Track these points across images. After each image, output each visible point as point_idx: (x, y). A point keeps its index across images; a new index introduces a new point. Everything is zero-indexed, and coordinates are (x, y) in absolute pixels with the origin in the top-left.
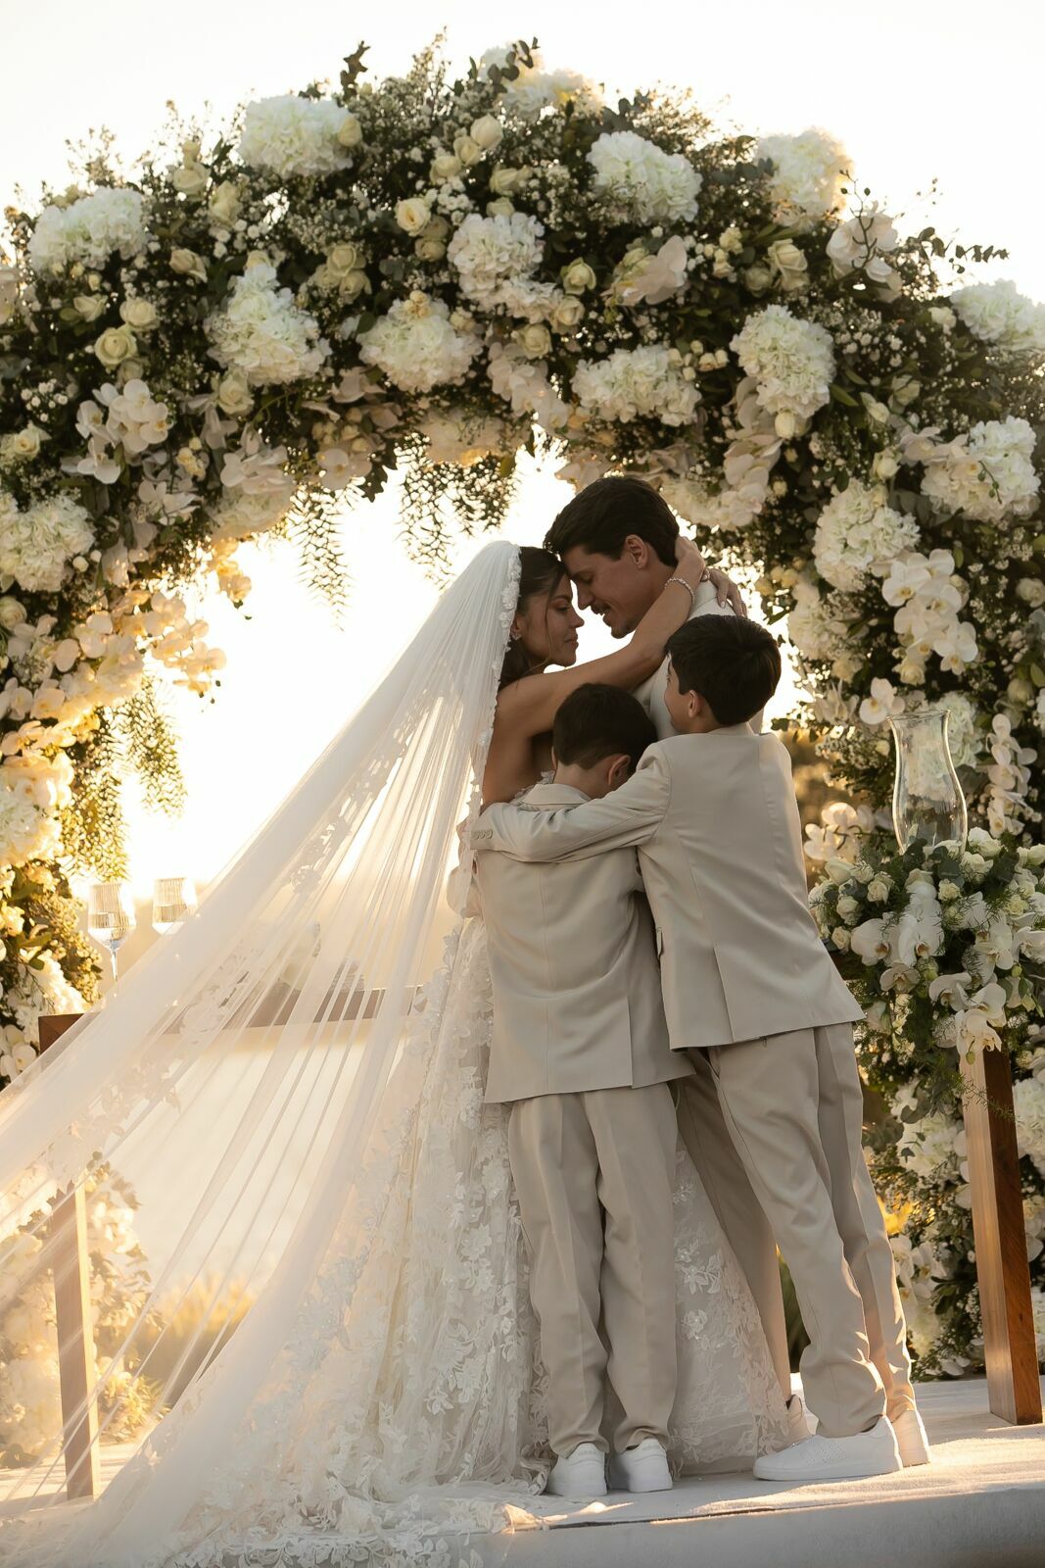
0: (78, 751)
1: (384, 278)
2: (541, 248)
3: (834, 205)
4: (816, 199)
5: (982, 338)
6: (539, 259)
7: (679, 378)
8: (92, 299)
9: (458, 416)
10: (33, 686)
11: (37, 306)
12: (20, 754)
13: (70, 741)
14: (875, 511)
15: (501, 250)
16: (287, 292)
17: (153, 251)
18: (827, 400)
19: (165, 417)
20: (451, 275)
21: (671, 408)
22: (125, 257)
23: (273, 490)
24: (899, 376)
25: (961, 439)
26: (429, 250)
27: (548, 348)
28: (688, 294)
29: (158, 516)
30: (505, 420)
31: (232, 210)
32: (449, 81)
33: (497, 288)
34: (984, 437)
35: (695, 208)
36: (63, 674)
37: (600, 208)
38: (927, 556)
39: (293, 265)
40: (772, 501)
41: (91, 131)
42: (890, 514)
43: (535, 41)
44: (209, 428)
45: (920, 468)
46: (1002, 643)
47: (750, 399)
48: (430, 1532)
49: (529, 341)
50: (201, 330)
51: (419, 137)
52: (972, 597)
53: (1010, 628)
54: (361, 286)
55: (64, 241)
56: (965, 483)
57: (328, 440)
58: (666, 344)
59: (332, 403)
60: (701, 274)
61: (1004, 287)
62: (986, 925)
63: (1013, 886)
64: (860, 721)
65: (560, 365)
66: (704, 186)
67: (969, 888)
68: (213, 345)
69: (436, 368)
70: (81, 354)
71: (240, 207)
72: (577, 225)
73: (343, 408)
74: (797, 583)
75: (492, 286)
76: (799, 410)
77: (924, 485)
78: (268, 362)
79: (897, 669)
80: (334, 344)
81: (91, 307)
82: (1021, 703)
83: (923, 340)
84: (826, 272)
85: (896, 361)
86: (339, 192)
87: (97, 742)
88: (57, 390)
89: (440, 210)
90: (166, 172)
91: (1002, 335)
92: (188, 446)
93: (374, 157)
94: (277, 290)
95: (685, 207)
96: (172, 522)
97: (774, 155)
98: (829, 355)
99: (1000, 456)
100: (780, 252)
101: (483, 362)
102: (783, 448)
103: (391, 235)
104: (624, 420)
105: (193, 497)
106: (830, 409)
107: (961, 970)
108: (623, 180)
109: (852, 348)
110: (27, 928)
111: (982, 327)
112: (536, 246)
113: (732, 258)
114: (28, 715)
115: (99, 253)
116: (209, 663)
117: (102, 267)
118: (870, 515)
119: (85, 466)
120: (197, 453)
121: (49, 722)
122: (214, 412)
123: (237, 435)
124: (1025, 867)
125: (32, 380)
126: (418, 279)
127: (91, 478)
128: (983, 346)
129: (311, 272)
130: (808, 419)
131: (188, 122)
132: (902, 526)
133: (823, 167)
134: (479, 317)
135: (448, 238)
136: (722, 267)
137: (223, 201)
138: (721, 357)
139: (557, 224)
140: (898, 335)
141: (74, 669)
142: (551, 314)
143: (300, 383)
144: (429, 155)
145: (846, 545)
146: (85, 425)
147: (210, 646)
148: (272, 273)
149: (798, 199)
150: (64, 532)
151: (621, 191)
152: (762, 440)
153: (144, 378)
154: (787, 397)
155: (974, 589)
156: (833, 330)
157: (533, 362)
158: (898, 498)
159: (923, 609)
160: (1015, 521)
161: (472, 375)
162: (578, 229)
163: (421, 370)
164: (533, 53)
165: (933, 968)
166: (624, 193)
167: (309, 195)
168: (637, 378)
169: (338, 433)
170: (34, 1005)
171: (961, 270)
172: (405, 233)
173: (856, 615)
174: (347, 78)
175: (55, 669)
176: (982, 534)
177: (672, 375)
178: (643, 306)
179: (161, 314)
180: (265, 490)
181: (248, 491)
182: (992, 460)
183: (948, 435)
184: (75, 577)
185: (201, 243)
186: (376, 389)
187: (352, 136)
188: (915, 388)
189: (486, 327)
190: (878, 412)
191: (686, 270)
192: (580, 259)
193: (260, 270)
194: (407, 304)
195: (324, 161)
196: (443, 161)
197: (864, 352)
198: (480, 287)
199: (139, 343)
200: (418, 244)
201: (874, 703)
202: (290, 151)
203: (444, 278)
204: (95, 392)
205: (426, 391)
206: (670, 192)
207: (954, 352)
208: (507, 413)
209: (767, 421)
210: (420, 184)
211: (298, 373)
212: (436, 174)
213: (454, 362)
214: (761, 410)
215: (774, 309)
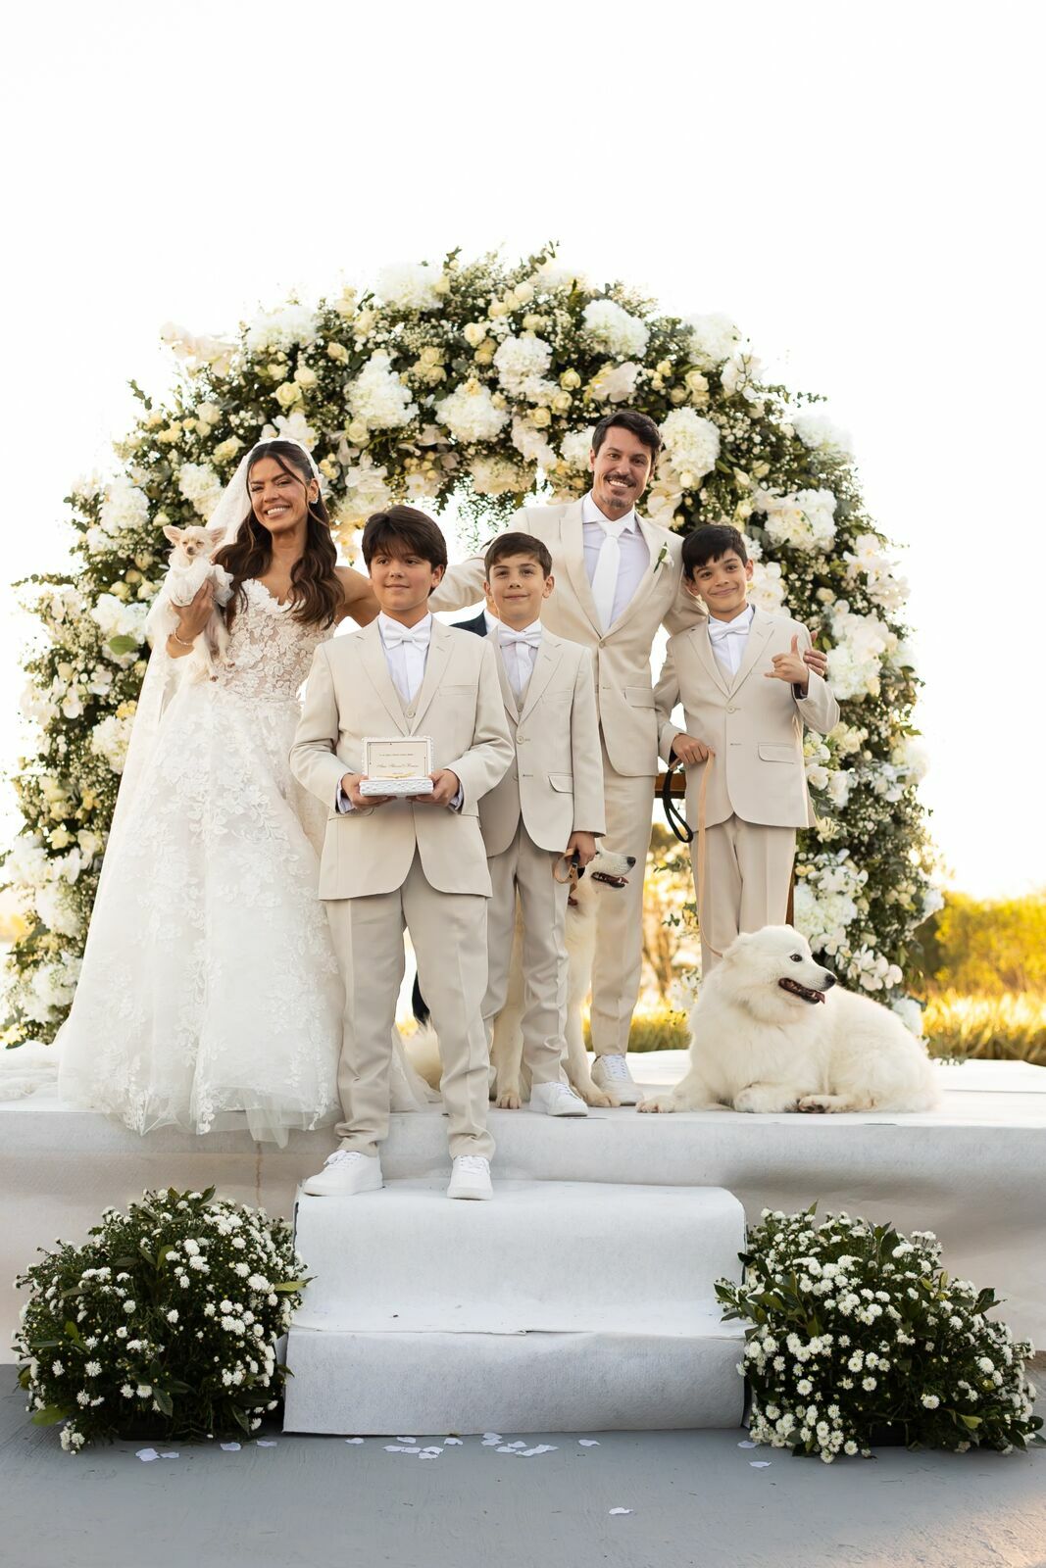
1: (453, 370)
2: (549, 360)
3: (727, 356)
4: (716, 351)
5: (809, 445)
6: (548, 366)
8: (279, 367)
9: (492, 461)
11: (247, 371)
15: (525, 358)
16: (395, 373)
17: (318, 343)
18: (713, 468)
19: (313, 437)
20: (494, 373)
22: (302, 347)
23: (376, 491)
24: (757, 460)
25: (792, 498)
26: (482, 357)
27: (548, 423)
28: (635, 399)
30: (519, 467)
31: (369, 325)
32: (507, 267)
33: (521, 383)
34: (806, 500)
35: (644, 350)
37: (587, 341)
38: (766, 565)
39: (402, 360)
44: (341, 450)
45: (765, 516)
47: (667, 463)
49: (537, 416)
50: (342, 392)
51: (484, 295)
52: (790, 593)
53: (811, 613)
54: (440, 376)
55: (268, 333)
56: (792, 524)
57: (413, 469)
60: (644, 387)
61: (824, 420)
65: (554, 437)
66: (651, 339)
68: (348, 401)
69: (480, 426)
70: (268, 398)
71: (374, 325)
72: (573, 349)
73: (425, 449)
75: (518, 381)
76: (696, 471)
77: (767, 524)
78: (379, 413)
80: (421, 406)
81: (278, 372)
83: (774, 440)
84: (720, 395)
85: (756, 450)
86: (433, 320)
88: (252, 417)
89: (492, 334)
90: (333, 306)
91: (821, 445)
92: (327, 458)
93: (456, 302)
94: (390, 372)
95: (638, 348)
97: (695, 325)
98: (717, 441)
99: (813, 511)
100: (693, 378)
101: (509, 430)
102: (684, 496)
103: (462, 348)
106: (714, 474)
108: (602, 326)
109: (731, 439)
111: (810, 438)
112: (546, 359)
113: (664, 379)
115: (287, 343)
117: (288, 351)
120: (333, 464)
122: (345, 441)
123: (358, 458)
125: (236, 411)
126: (473, 372)
128: (809, 451)
129: (411, 364)
130: (702, 478)
131: (352, 281)
133: (723, 333)
134: (509, 400)
135: (495, 351)
136: (657, 384)
137: (364, 320)
139: (560, 346)
140: (757, 434)
142: (552, 401)
143: (397, 430)
144: (488, 303)
148: (388, 361)
149: (706, 348)
152: (672, 488)
153: (305, 415)
154: (689, 462)
155: (792, 590)
156: (721, 427)
157: (540, 430)
158: (751, 530)
160: (820, 551)
161: (502, 436)
162: (574, 352)
164: (556, 250)
166: (601, 332)
167: (415, 321)
169: (419, 465)
171: (799, 406)
172: (469, 344)
174: (447, 262)
176: (800, 557)
178: (607, 402)
179: (319, 380)
180: (371, 491)
181: (361, 490)
182: (808, 512)
183: (784, 495)
185: (349, 343)
186: (443, 440)
187: (445, 288)
188: (766, 468)
189: (513, 406)
190: (742, 478)
191: (635, 382)
192: (572, 370)
193: (381, 359)
194: (466, 385)
195: (423, 299)
196: (495, 306)
197: (738, 442)
198: (511, 381)
199: (304, 396)
200: (476, 353)
202: (406, 292)
203: (490, 373)
204: (273, 420)
205: (473, 442)
206: (630, 338)
207: (791, 449)
208: (521, 461)
209: (675, 475)
210: (481, 318)
211: (397, 422)
212: (492, 314)
213: (491, 424)
214: (673, 470)
215: (687, 409)
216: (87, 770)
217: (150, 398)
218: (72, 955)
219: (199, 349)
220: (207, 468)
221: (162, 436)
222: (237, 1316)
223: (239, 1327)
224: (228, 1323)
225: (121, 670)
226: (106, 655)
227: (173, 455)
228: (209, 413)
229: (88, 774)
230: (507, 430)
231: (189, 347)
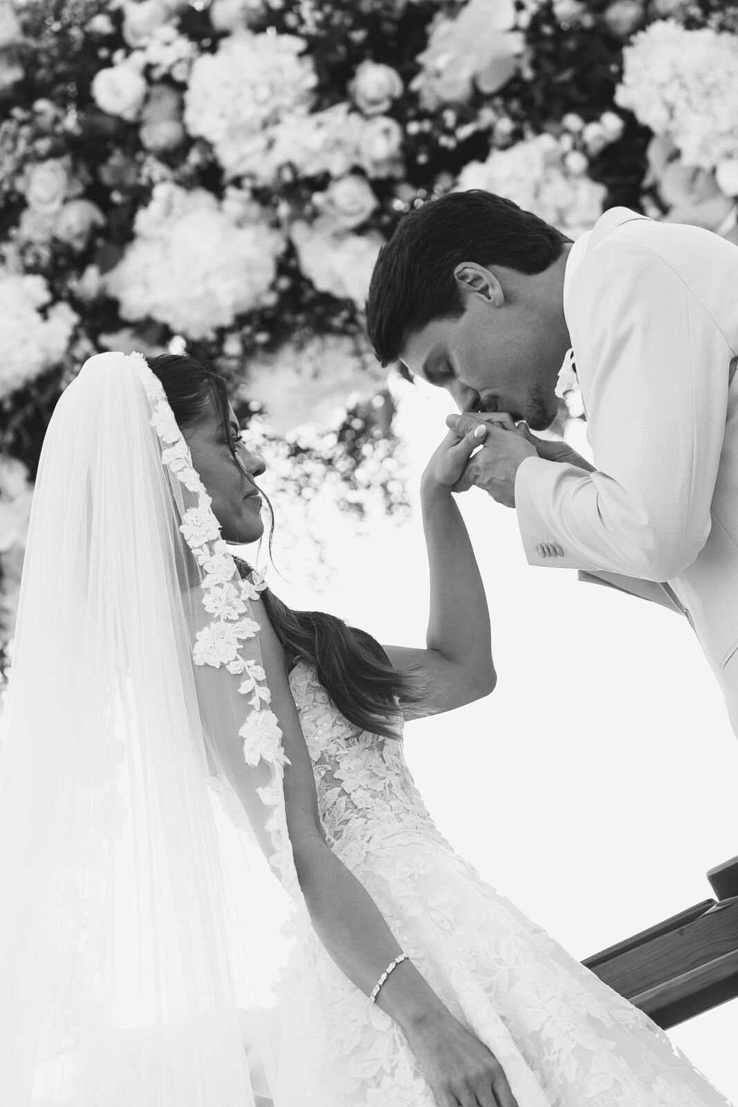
2: (310, 66)
6: (312, 80)
7: (564, 175)
9: (287, 350)
15: (254, 87)
20: (202, 152)
26: (159, 133)
27: (370, 204)
28: (535, 65)
33: (271, 144)
47: (674, 167)
54: (87, 218)
58: (529, 134)
60: (542, 29)
69: (226, 281)
72: (349, 22)
75: (261, 142)
80: (76, 304)
86: (16, 108)
89: (155, 72)
93: (47, 51)
101: (293, 263)
112: (301, 65)
126: (154, 169)
129: (14, 225)
134: (262, 196)
135: (181, 107)
136: (567, 10)
138: (611, 125)
142: (358, 152)
144: (118, 17)
154: (721, 135)
157: (361, 230)
161: (284, 283)
162: (354, 28)
172: (118, 119)
177: (555, 174)
178: (478, 99)
189: (276, 206)
192: (369, 62)
196: (137, 15)
198: (247, 151)
200: (143, 132)
203: (195, 157)
205: (227, 326)
208: (352, 320)
210: (118, 56)
212: (137, 35)
213: (249, 268)
214: (697, 171)
215: (658, 28)
230: (288, 263)
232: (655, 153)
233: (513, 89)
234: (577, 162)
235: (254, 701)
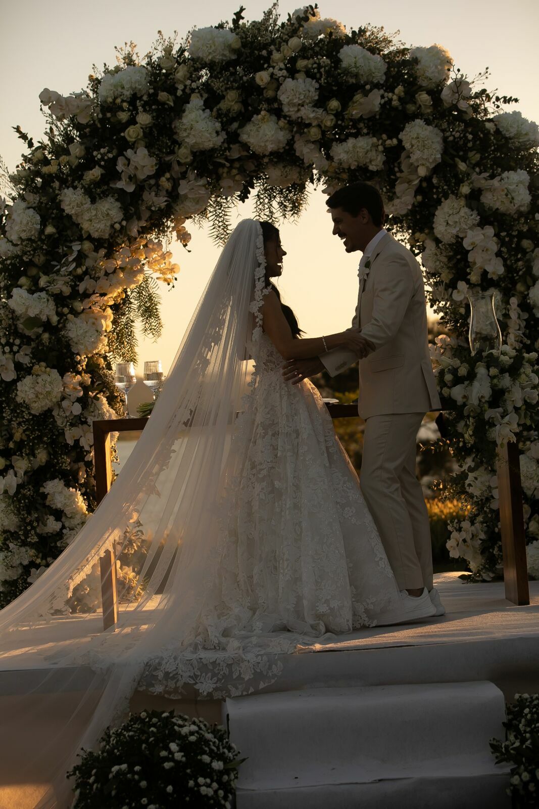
0: (116, 308)
1: (250, 105)
2: (318, 93)
3: (444, 77)
4: (437, 75)
5: (507, 136)
6: (317, 98)
7: (376, 150)
8: (124, 113)
9: (281, 166)
10: (96, 279)
11: (100, 116)
12: (90, 308)
13: (111, 303)
14: (460, 208)
15: (300, 94)
16: (208, 111)
17: (151, 93)
19: (154, 164)
20: (278, 105)
21: (373, 163)
22: (139, 95)
23: (201, 196)
24: (471, 151)
25: (498, 178)
26: (270, 94)
27: (320, 136)
28: (381, 114)
29: (151, 206)
30: (301, 168)
31: (185, 76)
32: (279, 23)
33: (299, 110)
34: (508, 178)
35: (384, 78)
36: (109, 274)
37: (343, 77)
38: (483, 228)
39: (211, 100)
40: (416, 203)
41: (126, 44)
42: (466, 210)
43: (316, 5)
44: (173, 169)
45: (480, 191)
46: (514, 266)
47: (407, 160)
48: (259, 653)
49: (312, 133)
50: (171, 127)
51: (265, 46)
52: (502, 246)
53: (518, 260)
54: (240, 109)
55: (112, 88)
56: (499, 197)
57: (225, 175)
58: (371, 135)
59: (227, 159)
60: (386, 106)
61: (517, 114)
62: (510, 387)
63: (522, 370)
64: (453, 300)
65: (325, 144)
66: (388, 68)
67: (503, 371)
68: (176, 133)
69: (272, 144)
70: (119, 137)
71: (188, 75)
72: (333, 83)
73: (232, 161)
74: (426, 239)
75: (296, 109)
76: (428, 164)
77: (482, 198)
78: (199, 141)
79: (468, 277)
80: (227, 133)
81: (123, 116)
82: (522, 293)
83: (482, 135)
84: (440, 107)
85: (470, 145)
86: (231, 69)
87: (124, 303)
88: (109, 152)
89: (274, 77)
90: (157, 60)
91: (515, 135)
92: (164, 176)
93: (246, 54)
94: (204, 110)
95: (380, 77)
96: (157, 209)
97: (418, 55)
98: (441, 141)
99: (514, 186)
100: (421, 97)
101: (292, 142)
102: (421, 181)
103: (253, 87)
104: (353, 168)
105: (166, 199)
106: (441, 165)
107: (499, 407)
108: (353, 65)
109: (451, 138)
110: (92, 382)
111: (507, 131)
112: (315, 92)
113: (400, 99)
114: (94, 291)
115: (128, 93)
116: (172, 270)
117: (129, 100)
118: (458, 210)
119: (120, 185)
120: (168, 180)
121: (104, 295)
122: (176, 162)
123: (186, 172)
124: (527, 362)
125: (98, 147)
126: (264, 106)
127: (122, 190)
128: (507, 139)
129: (219, 103)
130: (432, 169)
131: (167, 40)
132: (472, 215)
133: (439, 61)
134: (291, 123)
135: (278, 89)
136: (395, 103)
137: (182, 72)
139: (325, 83)
140: (470, 133)
141: (114, 272)
142: (322, 122)
143: (213, 150)
144: (270, 53)
145: (448, 223)
146: (120, 167)
147: (173, 263)
148: (202, 103)
149: (428, 74)
150: (110, 212)
151: (352, 69)
152: (412, 177)
153: (146, 147)
154: (423, 159)
155: (502, 242)
156: (443, 131)
157: (313, 142)
158: (470, 203)
159: (481, 251)
160: (520, 214)
161: (287, 148)
162: (334, 86)
163: (265, 145)
164: (315, 10)
165: (486, 406)
166: (354, 70)
167: (218, 70)
168: (358, 150)
169: (229, 172)
170: (95, 416)
171: (498, 107)
172: (259, 86)
173: (451, 254)
174: (235, 22)
175: (106, 272)
176: (506, 220)
177: (374, 149)
178: (361, 119)
179: (154, 120)
180: (197, 196)
181: (190, 196)
182: (511, 187)
183: (492, 177)
184: (115, 232)
185: (172, 90)
186: (245, 153)
187: (237, 45)
188: (478, 156)
189: (294, 127)
190: (462, 166)
191: (380, 104)
192: (335, 98)
193: (196, 101)
194: (260, 116)
195: (224, 55)
196: (276, 56)
197: (456, 140)
198: (291, 109)
199: (144, 132)
200: (265, 91)
201: (458, 292)
202: (210, 51)
203: (276, 105)
204: (124, 152)
205: (267, 154)
206: (374, 71)
207: (495, 141)
208: (301, 163)
209: (414, 169)
210: (266, 66)
211: (212, 146)
212: (273, 61)
213: (279, 142)
214: (412, 164)
215: (418, 121)
216: (16, 415)
217: (31, 139)
218: (16, 545)
219: (67, 105)
220: (80, 191)
221: (45, 170)
222: (209, 786)
223: (210, 792)
224: (204, 790)
225: (33, 340)
226: (21, 331)
227: (56, 184)
228: (76, 150)
229: (17, 417)
231: (61, 106)
232: (403, 155)
233: (372, 119)
234: (381, 148)
235: (258, 324)
